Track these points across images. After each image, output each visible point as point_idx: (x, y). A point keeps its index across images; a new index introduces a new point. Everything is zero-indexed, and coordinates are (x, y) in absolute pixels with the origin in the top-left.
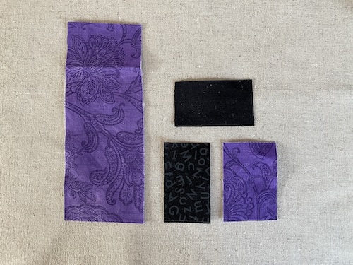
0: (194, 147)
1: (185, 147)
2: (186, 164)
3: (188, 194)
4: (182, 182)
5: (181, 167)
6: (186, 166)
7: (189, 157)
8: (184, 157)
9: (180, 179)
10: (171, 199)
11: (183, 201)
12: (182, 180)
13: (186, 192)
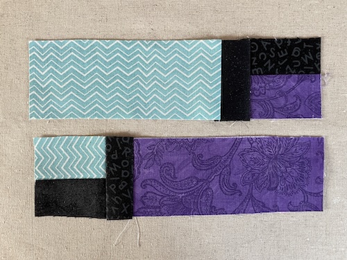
0: (317, 66)
1: (317, 57)
2: (299, 58)
3: (269, 61)
4: (281, 54)
5: (296, 53)
6: (298, 59)
7: (306, 62)
8: (306, 56)
9: (284, 53)
10: (265, 44)
11: (263, 56)
12: (283, 55)
13: (271, 59)
